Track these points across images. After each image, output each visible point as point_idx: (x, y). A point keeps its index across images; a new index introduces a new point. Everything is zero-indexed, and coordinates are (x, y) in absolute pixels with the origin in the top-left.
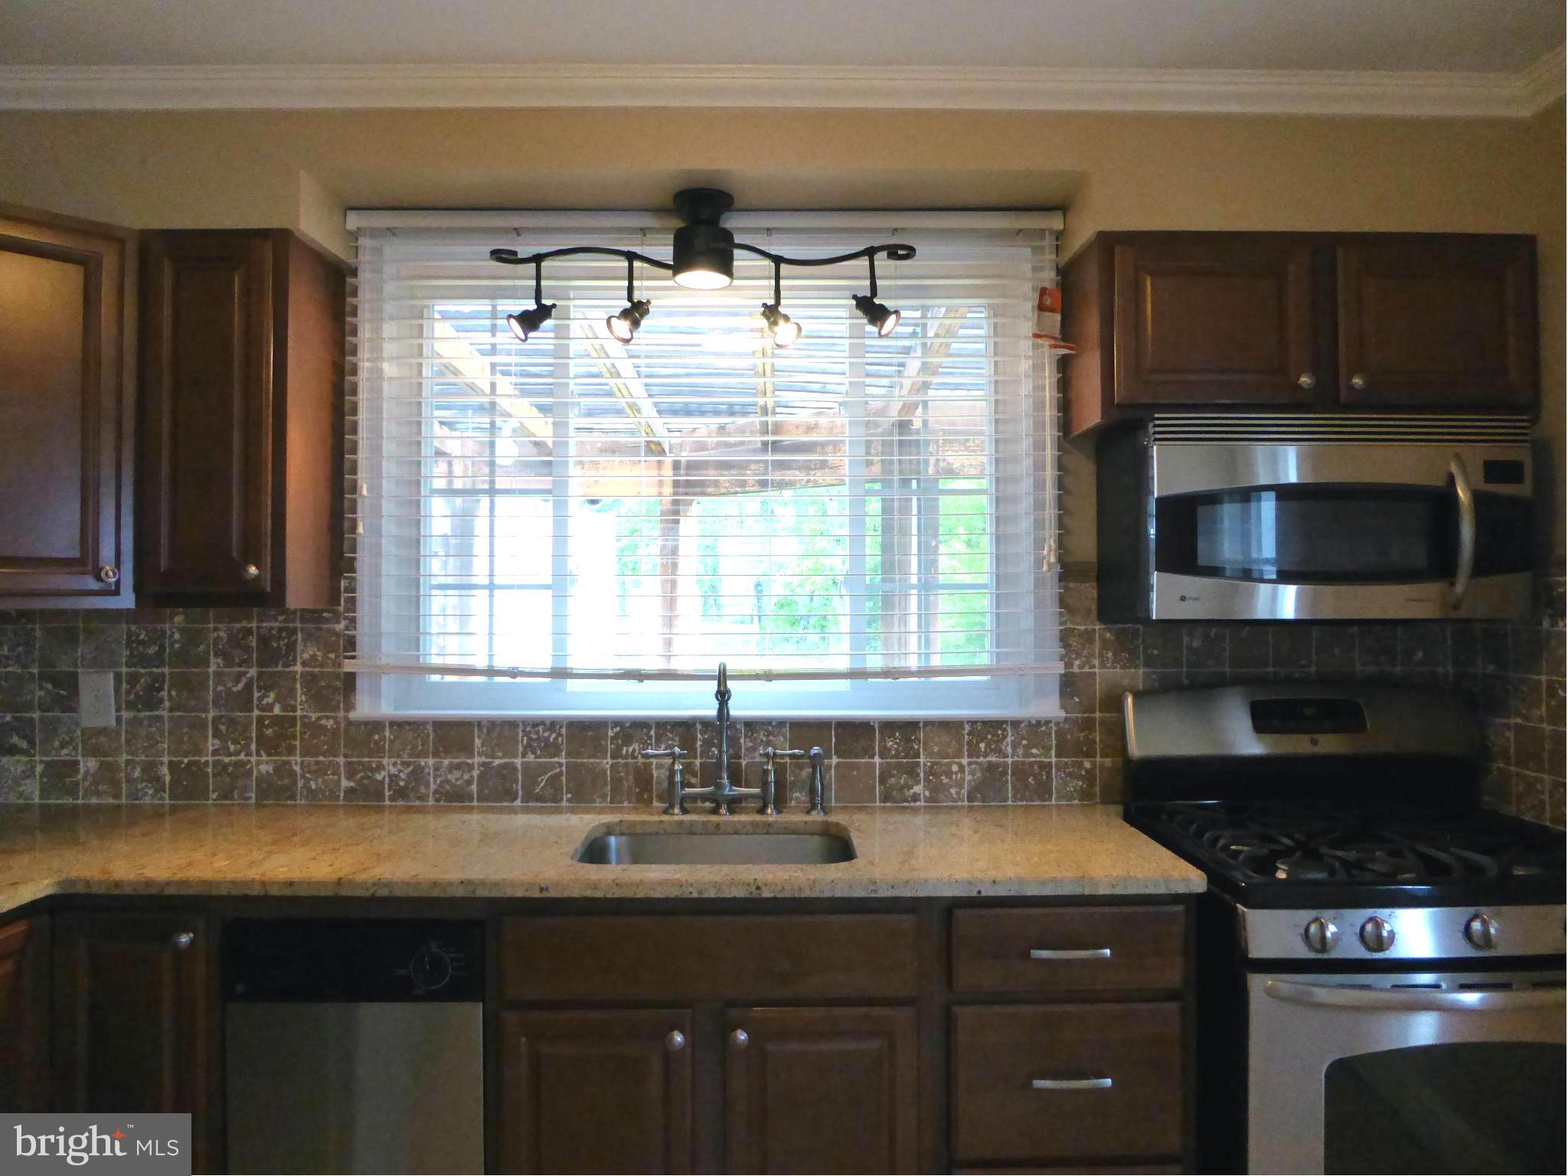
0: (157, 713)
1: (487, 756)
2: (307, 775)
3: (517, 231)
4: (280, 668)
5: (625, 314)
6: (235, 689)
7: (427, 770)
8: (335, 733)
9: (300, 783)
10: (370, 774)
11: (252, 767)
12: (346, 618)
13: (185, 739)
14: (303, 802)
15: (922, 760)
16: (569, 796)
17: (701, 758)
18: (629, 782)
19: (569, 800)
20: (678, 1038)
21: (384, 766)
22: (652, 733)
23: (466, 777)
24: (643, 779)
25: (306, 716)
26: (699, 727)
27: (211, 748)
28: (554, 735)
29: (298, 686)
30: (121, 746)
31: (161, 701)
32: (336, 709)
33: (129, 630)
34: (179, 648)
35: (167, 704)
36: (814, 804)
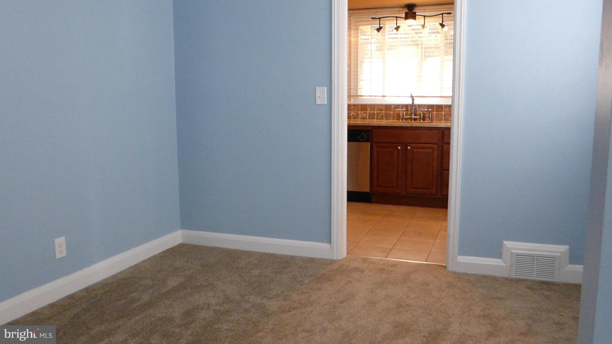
1: (370, 111)
3: (376, 12)
5: (395, 28)
7: (359, 114)
16: (385, 119)
17: (410, 111)
18: (396, 116)
20: (399, 148)
21: (351, 113)
22: (401, 107)
23: (366, 115)
24: (398, 115)
26: (409, 106)
28: (382, 107)
36: (429, 120)
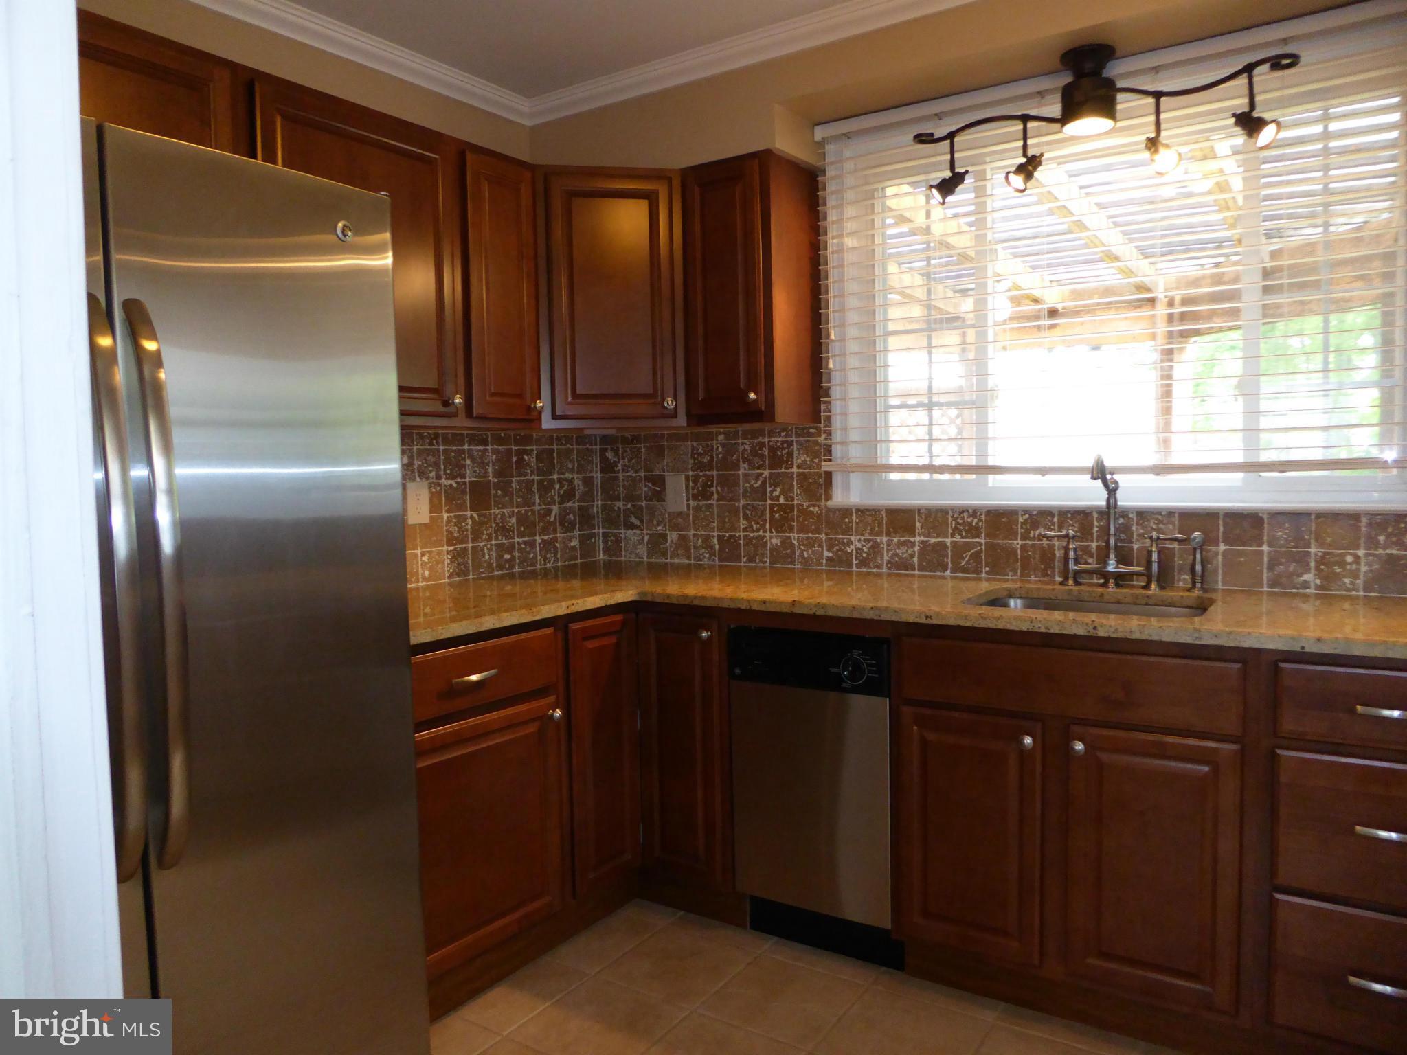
0: (709, 502)
1: (925, 536)
2: (802, 547)
3: (939, 116)
4: (783, 470)
5: (1021, 169)
6: (755, 486)
7: (882, 546)
8: (819, 516)
9: (797, 553)
10: (843, 548)
11: (766, 542)
12: (825, 432)
13: (727, 520)
14: (799, 566)
15: (1313, 550)
16: (987, 569)
17: (1097, 541)
18: (1036, 559)
19: (987, 573)
20: (1028, 740)
21: (852, 542)
22: (1055, 520)
23: (910, 551)
24: (1047, 556)
25: (800, 505)
26: (1095, 515)
27: (742, 527)
28: (976, 520)
29: (795, 483)
30: (690, 524)
31: (712, 494)
32: (819, 499)
33: (692, 445)
34: (722, 457)
35: (716, 496)
36: (1194, 583)
